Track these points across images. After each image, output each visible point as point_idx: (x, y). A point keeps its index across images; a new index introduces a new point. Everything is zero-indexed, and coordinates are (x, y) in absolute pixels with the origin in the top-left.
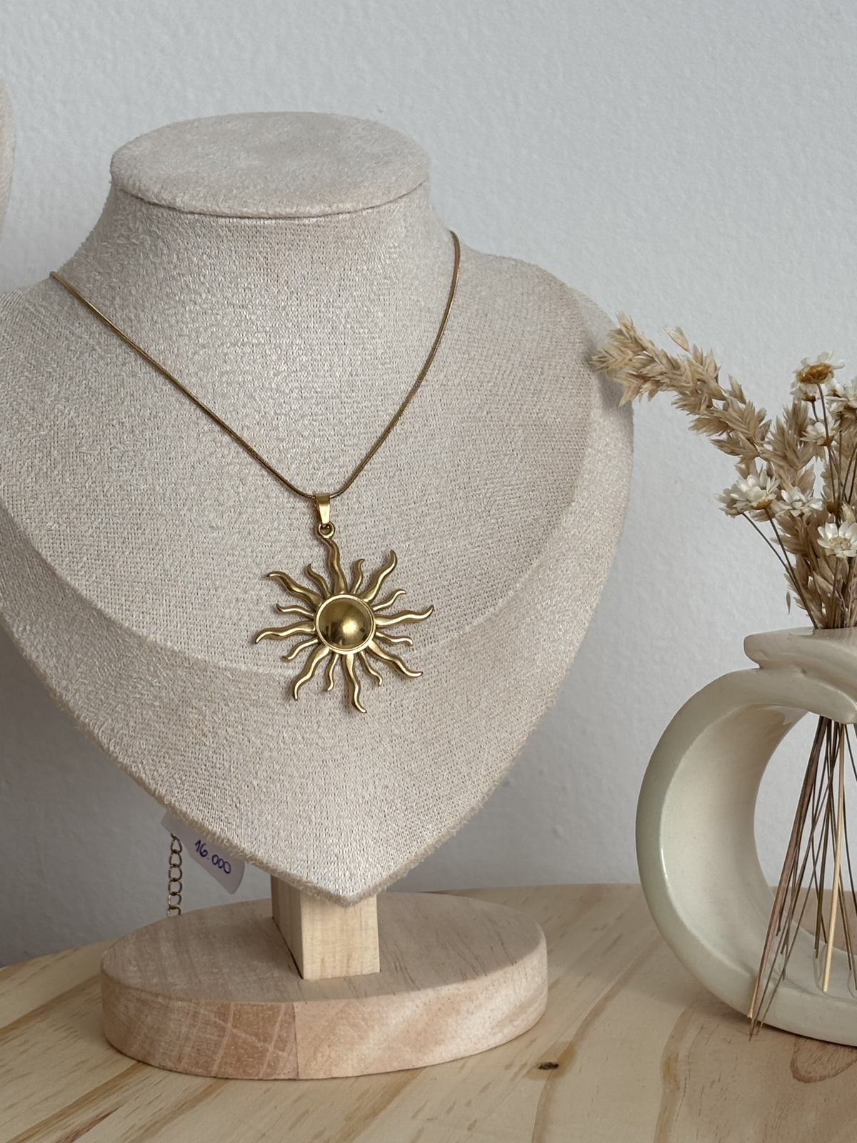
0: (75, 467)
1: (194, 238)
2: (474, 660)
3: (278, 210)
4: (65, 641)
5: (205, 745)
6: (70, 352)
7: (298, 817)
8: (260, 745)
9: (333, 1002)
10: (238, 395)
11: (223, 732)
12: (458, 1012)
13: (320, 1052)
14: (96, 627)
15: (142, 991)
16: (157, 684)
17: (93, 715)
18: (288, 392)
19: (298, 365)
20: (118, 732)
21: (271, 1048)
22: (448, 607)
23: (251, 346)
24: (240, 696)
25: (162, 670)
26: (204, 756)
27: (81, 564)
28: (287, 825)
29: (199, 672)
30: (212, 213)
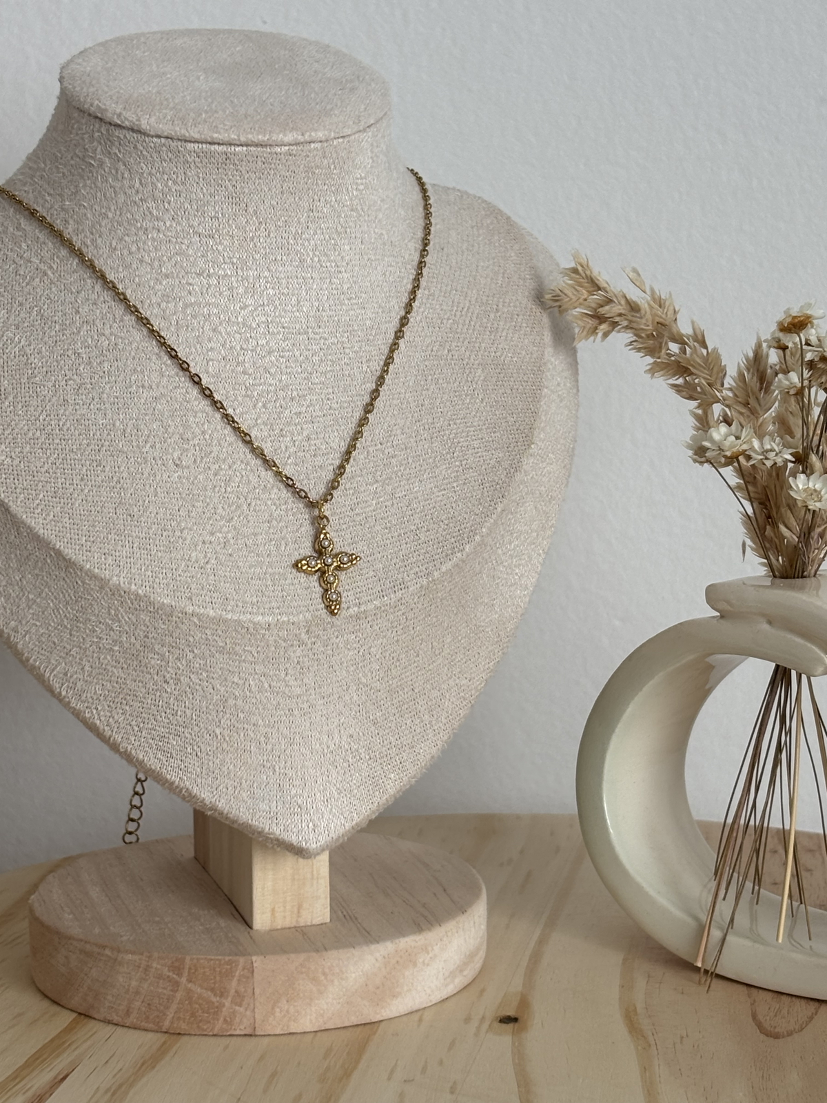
0: (27, 399)
1: (160, 163)
2: (440, 607)
3: (250, 136)
4: (16, 580)
5: (166, 692)
6: (18, 277)
7: (262, 767)
9: (293, 956)
12: (415, 965)
13: (278, 1007)
14: (53, 568)
15: (86, 942)
16: (118, 628)
17: (44, 658)
18: (255, 326)
19: (265, 298)
20: (71, 677)
21: (226, 1004)
22: (417, 552)
23: (217, 278)
24: (206, 642)
25: (124, 614)
26: (164, 704)
27: (38, 501)
28: (250, 775)
29: (164, 617)
30: (180, 138)
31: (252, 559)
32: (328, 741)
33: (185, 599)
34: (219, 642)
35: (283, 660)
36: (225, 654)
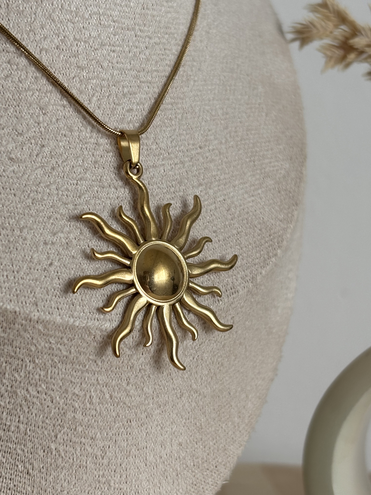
7: (97, 482)
8: (64, 405)
10: (35, 14)
11: (22, 392)
32: (160, 451)
33: (29, 304)
34: (63, 351)
35: (126, 369)
36: (68, 364)
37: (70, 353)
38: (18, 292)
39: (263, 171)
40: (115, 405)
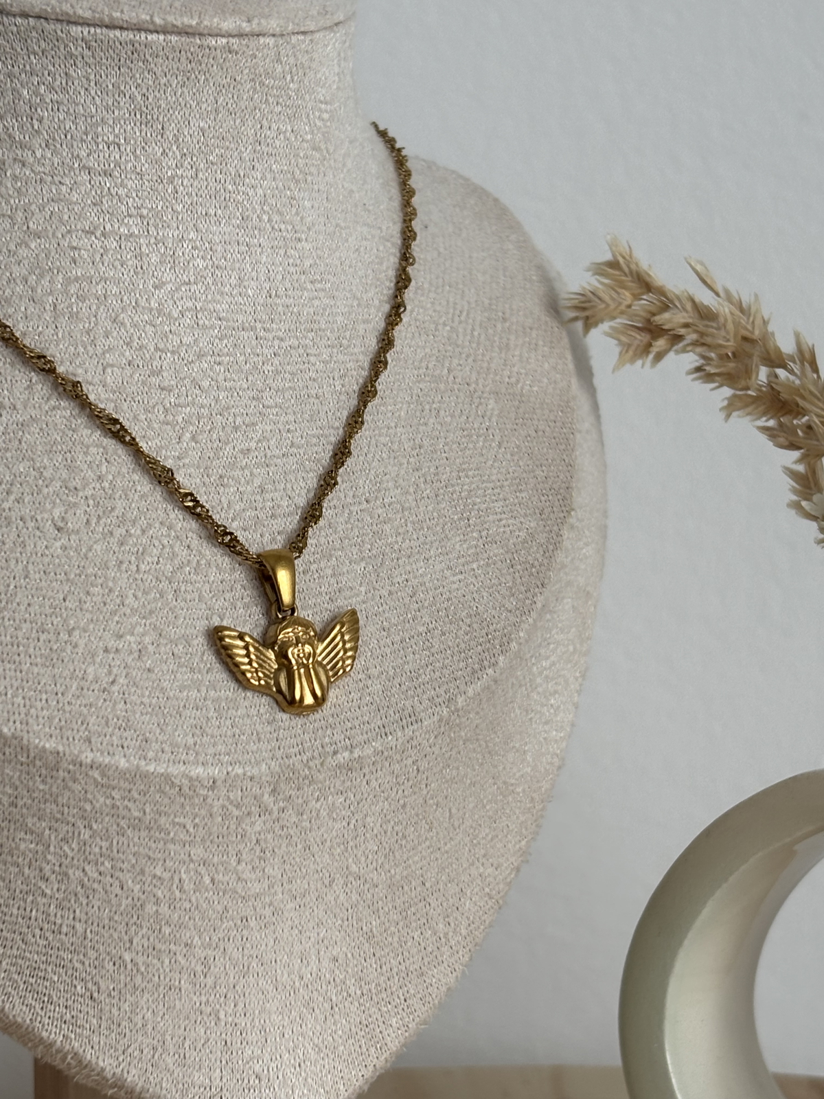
1: (26, 57)
2: (462, 753)
3: (170, 19)
5: (44, 895)
7: (199, 1013)
8: (141, 894)
10: (95, 316)
11: (77, 873)
18: (176, 316)
19: (191, 273)
23: (117, 238)
24: (112, 812)
26: (39, 914)
28: (179, 1027)
29: (44, 772)
30: (60, 18)
31: (184, 676)
32: (300, 969)
33: (79, 741)
34: (132, 811)
35: (234, 839)
36: (142, 831)
37: (145, 813)
38: (63, 723)
39: (484, 534)
40: (221, 894)
